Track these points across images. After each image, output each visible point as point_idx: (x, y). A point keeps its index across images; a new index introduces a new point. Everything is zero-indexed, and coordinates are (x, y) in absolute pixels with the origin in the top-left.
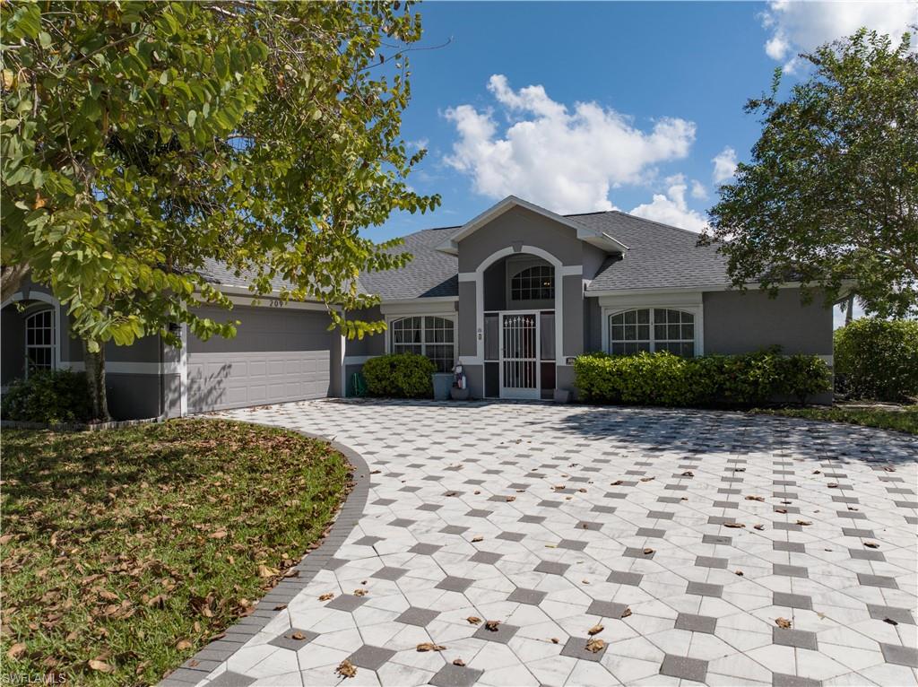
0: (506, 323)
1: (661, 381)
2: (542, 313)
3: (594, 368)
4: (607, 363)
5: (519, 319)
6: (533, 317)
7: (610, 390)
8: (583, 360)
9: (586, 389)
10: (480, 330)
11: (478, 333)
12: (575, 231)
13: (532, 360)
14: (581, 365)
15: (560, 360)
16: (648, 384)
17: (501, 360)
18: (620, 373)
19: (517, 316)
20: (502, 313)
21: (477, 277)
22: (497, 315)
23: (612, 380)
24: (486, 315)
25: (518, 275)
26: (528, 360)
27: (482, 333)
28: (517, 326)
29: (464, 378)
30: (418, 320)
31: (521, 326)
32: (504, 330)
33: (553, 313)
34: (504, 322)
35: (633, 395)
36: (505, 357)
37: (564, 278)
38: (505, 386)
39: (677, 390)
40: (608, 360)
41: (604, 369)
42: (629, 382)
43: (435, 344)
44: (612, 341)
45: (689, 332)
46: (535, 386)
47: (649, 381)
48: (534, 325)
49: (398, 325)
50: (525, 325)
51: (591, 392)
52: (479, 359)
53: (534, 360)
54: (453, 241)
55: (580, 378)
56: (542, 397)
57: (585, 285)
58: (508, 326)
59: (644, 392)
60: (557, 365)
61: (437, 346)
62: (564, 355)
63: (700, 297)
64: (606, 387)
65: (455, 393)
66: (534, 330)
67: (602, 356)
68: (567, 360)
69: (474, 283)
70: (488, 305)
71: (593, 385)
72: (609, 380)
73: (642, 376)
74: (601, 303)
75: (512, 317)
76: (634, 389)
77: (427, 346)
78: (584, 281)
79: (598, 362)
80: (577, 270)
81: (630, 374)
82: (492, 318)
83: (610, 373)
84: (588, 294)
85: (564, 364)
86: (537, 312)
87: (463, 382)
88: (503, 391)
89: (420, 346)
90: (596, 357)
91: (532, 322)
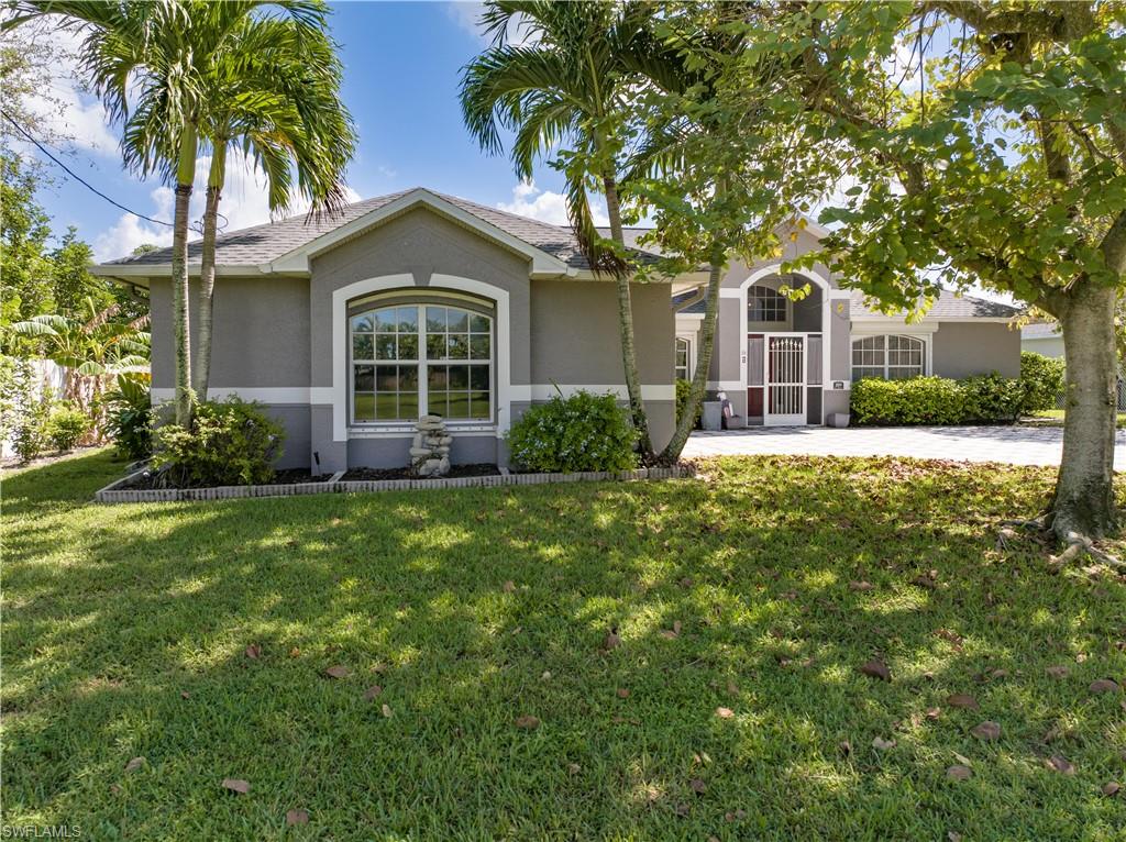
0: (773, 345)
2: (809, 336)
5: (787, 342)
6: (800, 340)
10: (743, 353)
11: (741, 356)
13: (799, 384)
15: (827, 385)
17: (767, 385)
19: (784, 339)
20: (767, 335)
21: (741, 293)
22: (762, 336)
24: (750, 336)
26: (796, 384)
27: (746, 356)
31: (789, 349)
32: (771, 353)
33: (820, 336)
34: (771, 344)
36: (770, 382)
37: (832, 301)
38: (770, 412)
46: (802, 412)
48: (802, 348)
50: (793, 348)
52: (742, 385)
53: (802, 384)
56: (808, 423)
58: (775, 348)
60: (824, 389)
62: (832, 379)
63: (937, 327)
66: (802, 354)
68: (834, 384)
69: (737, 301)
70: (753, 325)
75: (779, 339)
82: (756, 339)
85: (831, 388)
86: (804, 335)
88: (768, 419)
91: (800, 346)
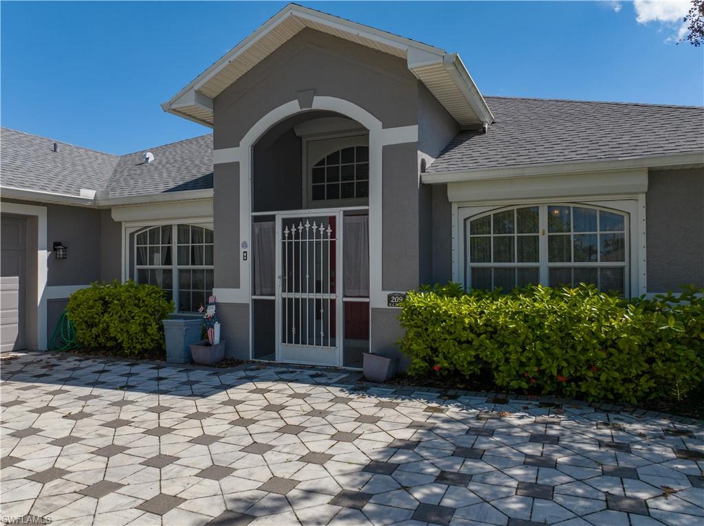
0: (287, 231)
1: (585, 350)
2: (346, 214)
3: (439, 318)
4: (465, 308)
5: (308, 225)
6: (331, 221)
7: (470, 363)
8: (418, 300)
9: (424, 359)
10: (245, 245)
11: (242, 250)
12: (404, 62)
14: (413, 311)
15: (378, 298)
16: (552, 355)
17: (279, 296)
18: (492, 331)
19: (304, 220)
20: (280, 215)
21: (241, 155)
22: (273, 218)
23: (476, 343)
24: (256, 219)
25: (322, 163)
27: (249, 250)
28: (304, 237)
29: (217, 326)
30: (167, 229)
31: (311, 235)
32: (284, 244)
33: (366, 213)
34: (284, 229)
35: (520, 376)
36: (284, 291)
37: (386, 149)
38: (284, 341)
39: (619, 370)
40: (467, 302)
41: (459, 320)
42: (512, 348)
43: (190, 267)
44: (470, 264)
45: (616, 247)
46: (333, 344)
47: (557, 351)
48: (333, 235)
49: (141, 238)
50: (318, 236)
51: (432, 362)
52: (243, 294)
53: (333, 296)
54: (198, 92)
55: (411, 335)
57: (423, 162)
58: (290, 237)
59: (542, 372)
60: (371, 306)
61: (194, 271)
62: (383, 289)
63: (643, 181)
64: (463, 357)
65: (200, 353)
66: (333, 244)
67: (455, 293)
68: (390, 297)
69: (237, 164)
70: (258, 203)
71: (435, 350)
72: (469, 342)
73: (539, 338)
74: (452, 195)
75: (297, 221)
76: (522, 364)
77: (180, 271)
78: (421, 155)
79: (447, 305)
80: (408, 134)
81: (515, 331)
82: (266, 225)
83: (471, 328)
84: (428, 179)
85: (384, 305)
86: (337, 212)
87: (216, 333)
88: (284, 351)
89: (171, 271)
90: (441, 295)
91: (329, 231)
